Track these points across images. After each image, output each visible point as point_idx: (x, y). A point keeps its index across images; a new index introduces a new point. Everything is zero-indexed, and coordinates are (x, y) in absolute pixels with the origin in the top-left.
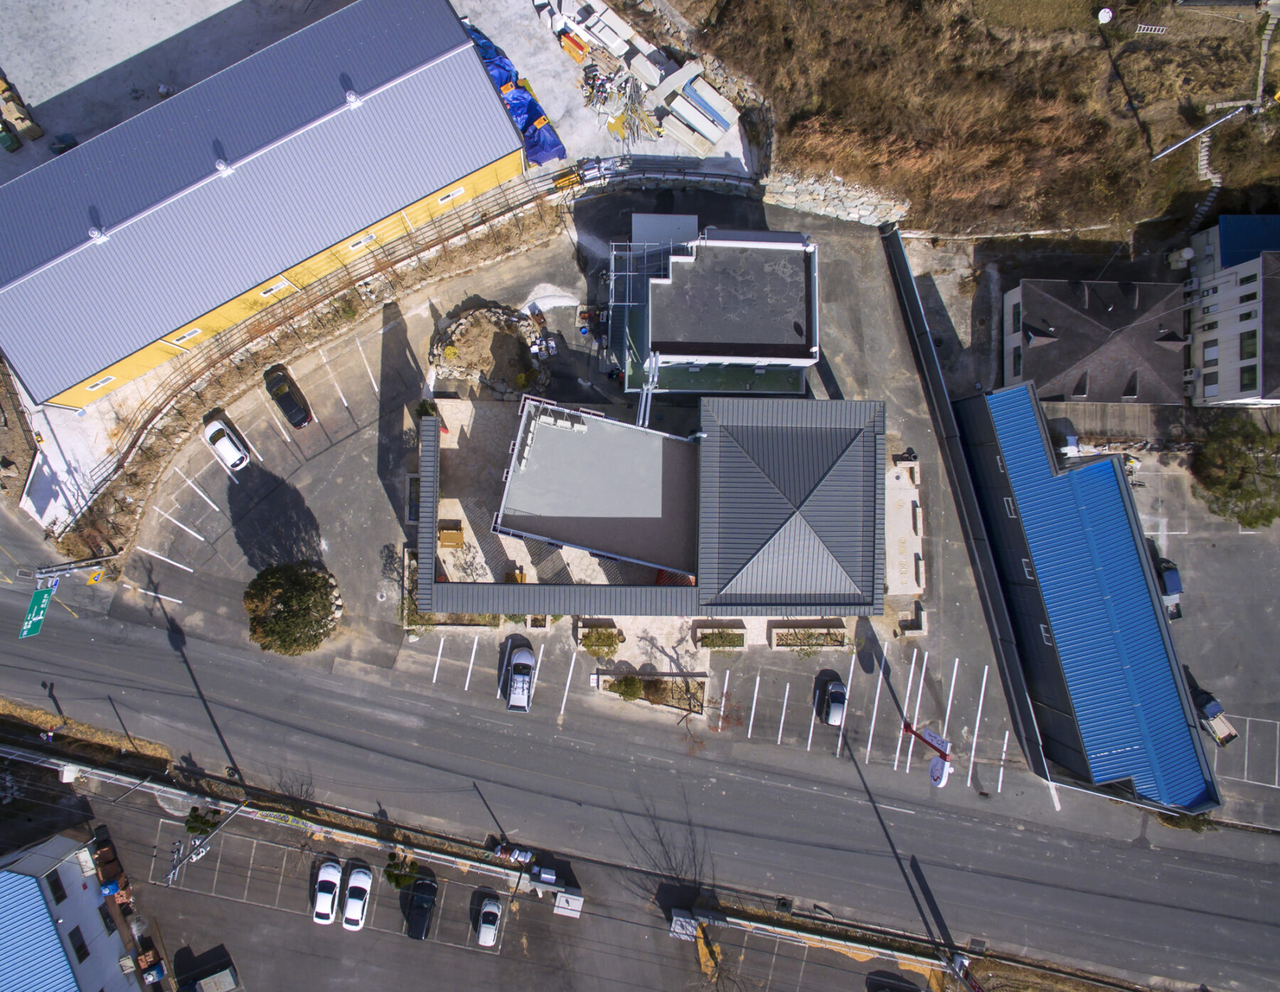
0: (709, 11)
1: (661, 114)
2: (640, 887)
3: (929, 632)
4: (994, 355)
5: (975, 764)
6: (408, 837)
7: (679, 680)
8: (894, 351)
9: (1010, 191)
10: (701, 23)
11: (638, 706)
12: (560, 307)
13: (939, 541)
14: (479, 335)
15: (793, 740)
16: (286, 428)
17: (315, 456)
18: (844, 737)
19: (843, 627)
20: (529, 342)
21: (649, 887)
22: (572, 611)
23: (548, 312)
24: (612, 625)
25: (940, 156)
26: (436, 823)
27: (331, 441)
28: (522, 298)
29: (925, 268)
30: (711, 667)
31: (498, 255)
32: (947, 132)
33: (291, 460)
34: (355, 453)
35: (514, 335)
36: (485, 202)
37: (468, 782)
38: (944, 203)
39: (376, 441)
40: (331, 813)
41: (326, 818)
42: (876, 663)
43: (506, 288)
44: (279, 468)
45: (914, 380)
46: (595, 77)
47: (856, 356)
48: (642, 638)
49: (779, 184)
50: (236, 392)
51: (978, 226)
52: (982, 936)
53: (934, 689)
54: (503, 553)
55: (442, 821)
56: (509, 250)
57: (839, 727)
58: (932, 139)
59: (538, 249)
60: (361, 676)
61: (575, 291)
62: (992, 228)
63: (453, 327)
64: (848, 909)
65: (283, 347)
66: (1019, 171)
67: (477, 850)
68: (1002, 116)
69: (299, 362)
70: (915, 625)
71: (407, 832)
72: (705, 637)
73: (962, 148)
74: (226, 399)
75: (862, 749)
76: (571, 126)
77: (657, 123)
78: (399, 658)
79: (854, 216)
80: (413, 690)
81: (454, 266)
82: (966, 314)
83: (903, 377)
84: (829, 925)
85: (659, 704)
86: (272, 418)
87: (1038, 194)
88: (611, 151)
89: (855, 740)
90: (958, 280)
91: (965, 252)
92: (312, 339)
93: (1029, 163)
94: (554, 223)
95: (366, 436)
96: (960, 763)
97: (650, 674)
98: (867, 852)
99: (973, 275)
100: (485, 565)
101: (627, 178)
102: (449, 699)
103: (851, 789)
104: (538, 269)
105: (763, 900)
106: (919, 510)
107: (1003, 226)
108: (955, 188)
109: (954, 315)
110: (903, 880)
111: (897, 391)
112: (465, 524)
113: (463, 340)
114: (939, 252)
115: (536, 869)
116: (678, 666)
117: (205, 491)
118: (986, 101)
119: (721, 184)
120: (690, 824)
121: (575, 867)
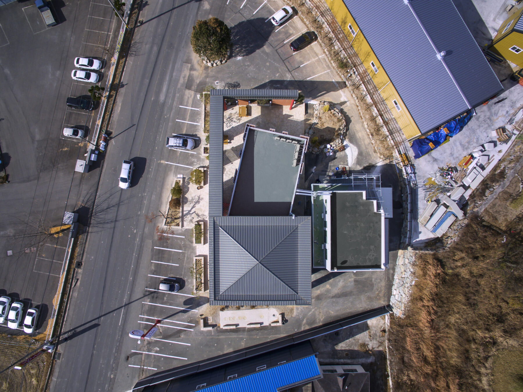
0: (488, 221)
1: (438, 201)
2: (88, 199)
3: (203, 331)
4: (332, 360)
5: (142, 354)
6: (112, 97)
7: (180, 214)
8: (332, 313)
9: (412, 366)
10: (482, 218)
11: (169, 196)
12: (347, 158)
13: (245, 336)
14: (334, 122)
15: (153, 268)
16: (290, 41)
17: (278, 53)
18: (155, 292)
19: (205, 290)
20: (332, 144)
21: (88, 203)
22: (211, 165)
23: (345, 153)
24: (205, 184)
25: (427, 332)
26: (118, 109)
27: (285, 60)
28: (351, 141)
29: (372, 327)
30: (186, 229)
31: (370, 130)
32: (439, 335)
33: (276, 43)
34: (280, 70)
35: (334, 137)
36: (393, 124)
37: (135, 122)
38: (404, 334)
39: (285, 79)
40: (123, 64)
41: (121, 62)
42: (188, 306)
43: (355, 134)
44: (272, 39)
45: (319, 322)
46: (452, 171)
47: (330, 295)
48: (199, 197)
49: (409, 256)
50: (305, 20)
51: (393, 351)
52: (62, 358)
53: (176, 334)
54: (237, 135)
55: (119, 111)
56: (372, 135)
57: (159, 289)
58: (435, 328)
59: (373, 148)
60: (182, 75)
61: (355, 165)
62: (392, 359)
63: (337, 111)
64: (76, 295)
65: (325, 39)
66: (423, 371)
67: (106, 126)
68: (448, 362)
69: (319, 46)
70: (206, 325)
71: (114, 97)
72: (200, 225)
73: (432, 342)
74: (302, 16)
75: (149, 300)
76: (429, 161)
77: (433, 200)
78: (190, 91)
79: (394, 292)
80: (176, 97)
81: (364, 111)
82: (351, 347)
83: (321, 317)
84: (69, 286)
85: (170, 205)
86: (294, 35)
87: (411, 380)
88: (419, 179)
89: (153, 297)
90: (366, 343)
91: (379, 346)
92: (329, 51)
93: (426, 376)
94: (385, 155)
95: (287, 75)
96: (142, 347)
97: (183, 202)
98: (102, 303)
99: (369, 350)
100: (231, 126)
101: (407, 186)
102: (172, 113)
103: (130, 295)
104: (364, 148)
105: (81, 255)
106: (259, 326)
107: (394, 363)
108: (412, 339)
109: (350, 341)
110: (89, 320)
111: (314, 315)
112: (249, 118)
113: (331, 115)
114: (379, 333)
115: (97, 152)
116: (187, 214)
117: (262, 8)
118: (455, 354)
119: (407, 229)
120: (116, 221)
121: (98, 170)
